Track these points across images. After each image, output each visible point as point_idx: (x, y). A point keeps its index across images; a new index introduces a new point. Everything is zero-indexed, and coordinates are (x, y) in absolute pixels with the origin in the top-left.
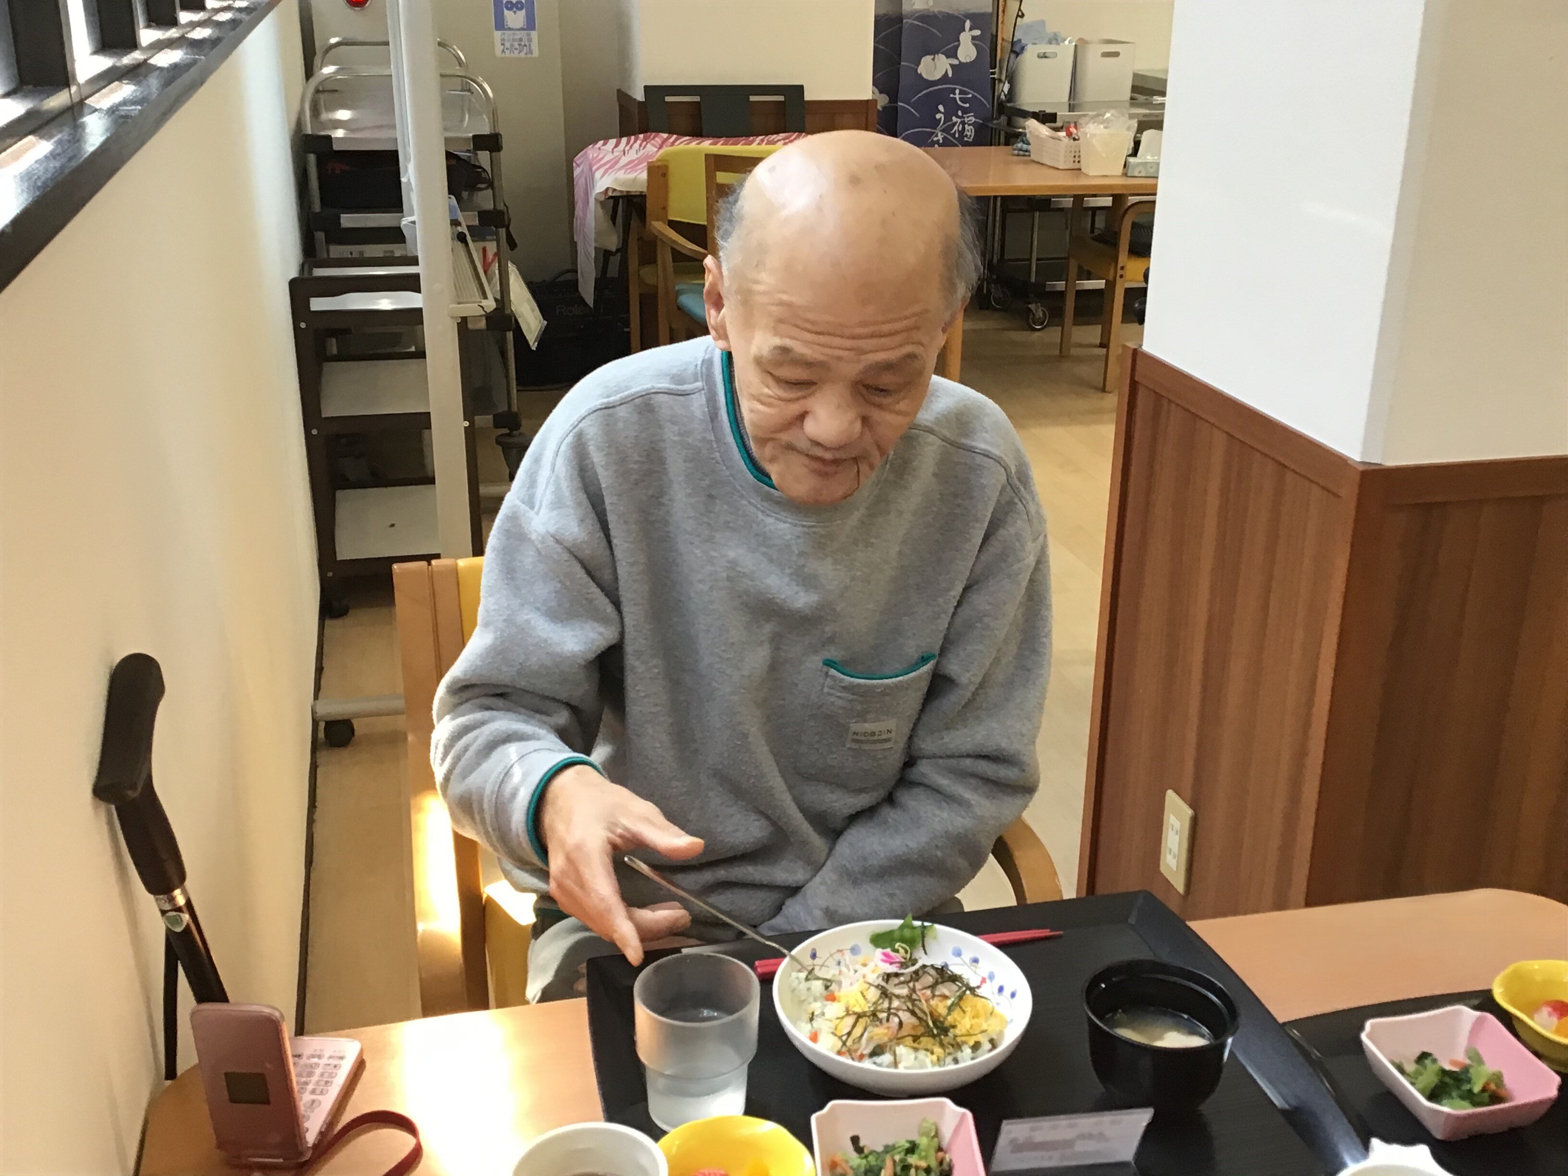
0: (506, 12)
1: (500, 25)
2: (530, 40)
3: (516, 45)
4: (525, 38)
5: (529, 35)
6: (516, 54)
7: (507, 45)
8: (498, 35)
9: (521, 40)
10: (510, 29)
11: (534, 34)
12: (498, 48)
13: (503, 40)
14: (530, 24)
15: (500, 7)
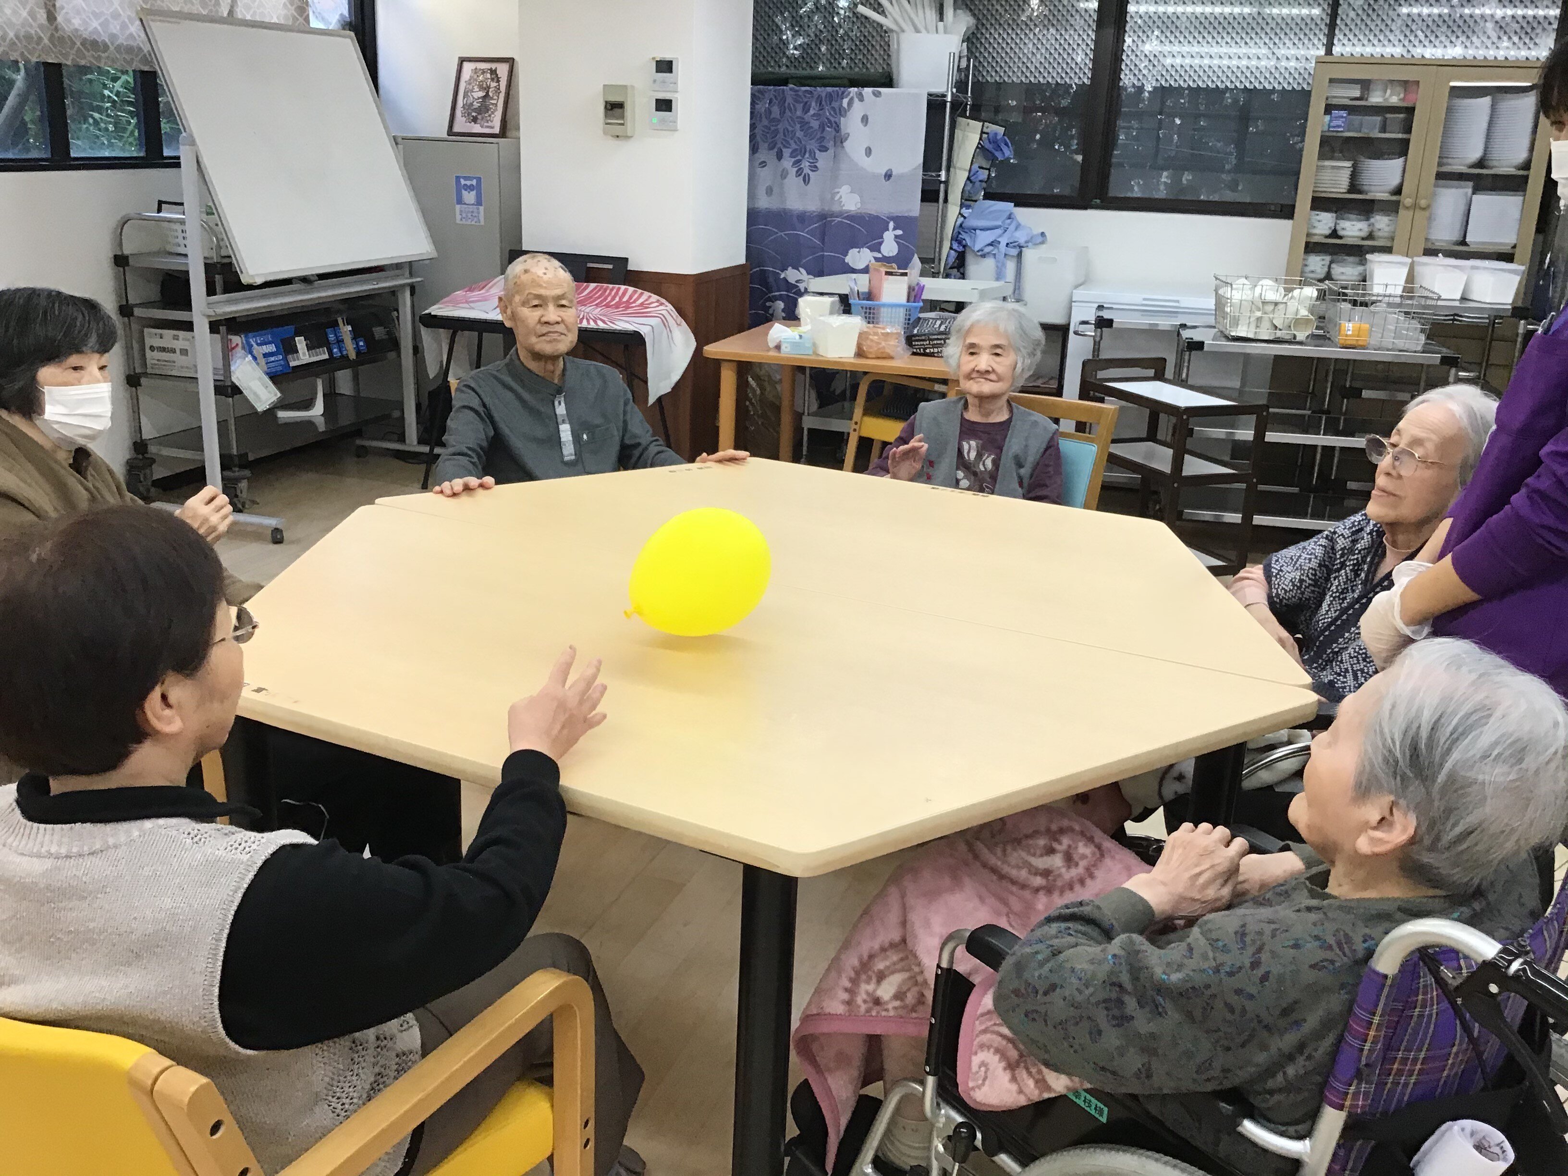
0: (464, 192)
1: (460, 201)
2: (479, 213)
3: (469, 215)
4: (475, 210)
5: (478, 209)
6: (469, 222)
7: (464, 215)
8: (458, 207)
9: (472, 212)
10: (465, 204)
11: (481, 208)
12: (458, 217)
13: (461, 211)
14: (479, 202)
15: (459, 188)
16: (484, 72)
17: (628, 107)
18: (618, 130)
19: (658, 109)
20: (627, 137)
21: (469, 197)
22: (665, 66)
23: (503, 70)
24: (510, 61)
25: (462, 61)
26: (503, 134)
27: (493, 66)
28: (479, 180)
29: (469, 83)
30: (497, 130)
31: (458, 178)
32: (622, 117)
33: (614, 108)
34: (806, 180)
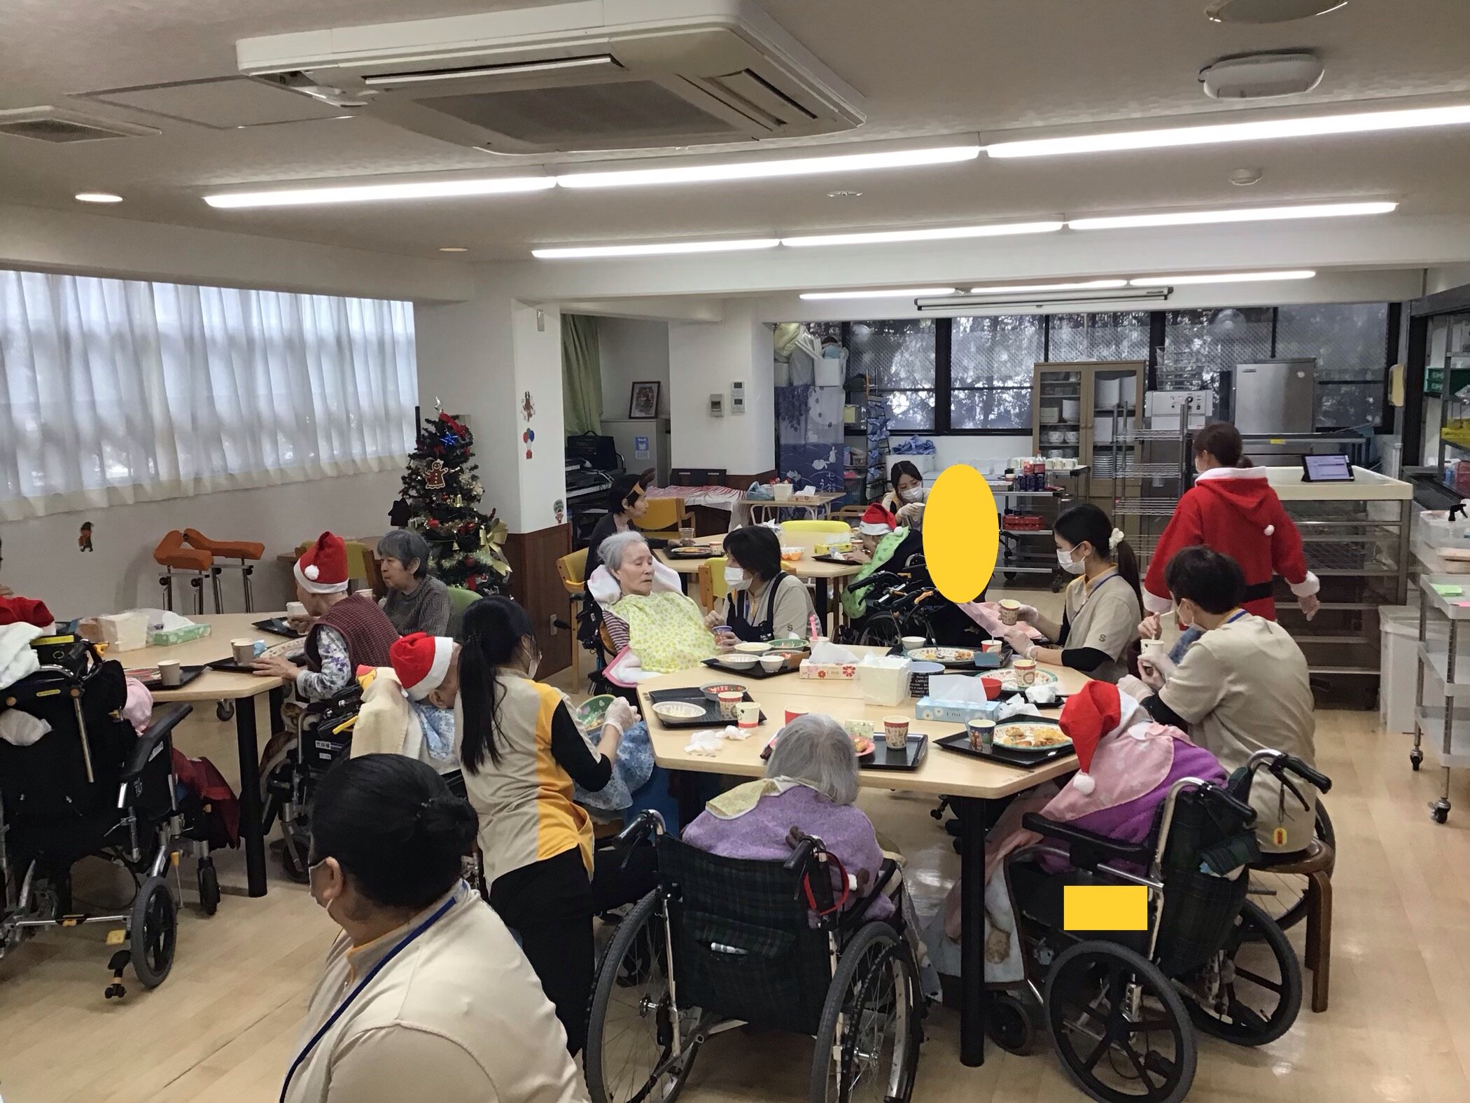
0: (640, 444)
1: (638, 448)
3: (642, 455)
6: (643, 458)
7: (640, 455)
8: (637, 452)
9: (645, 453)
10: (641, 450)
11: (648, 452)
12: (637, 456)
13: (639, 453)
14: (647, 448)
15: (637, 442)
16: (645, 388)
17: (722, 403)
18: (716, 414)
19: (735, 403)
20: (721, 416)
21: (642, 447)
22: (738, 385)
23: (655, 387)
24: (659, 383)
25: (634, 383)
26: (656, 417)
27: (647, 385)
28: (647, 438)
29: (639, 394)
30: (653, 415)
31: (637, 438)
32: (720, 408)
33: (716, 405)
34: (796, 429)
